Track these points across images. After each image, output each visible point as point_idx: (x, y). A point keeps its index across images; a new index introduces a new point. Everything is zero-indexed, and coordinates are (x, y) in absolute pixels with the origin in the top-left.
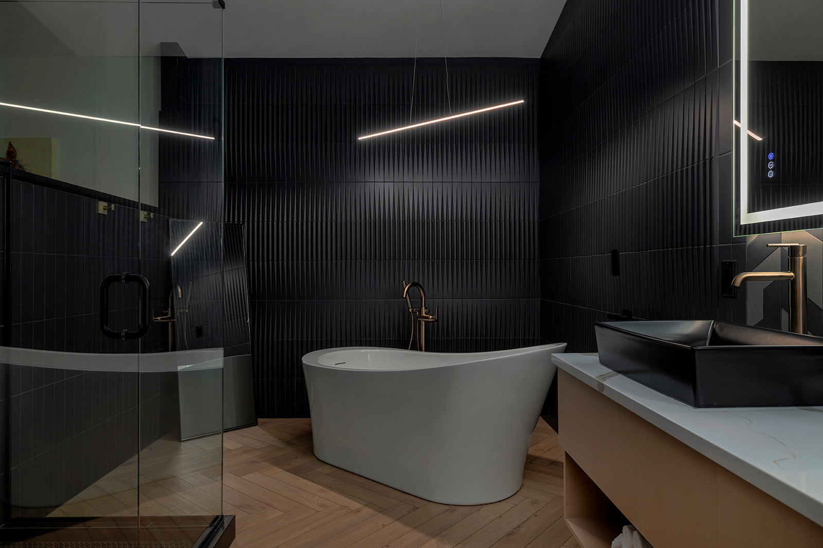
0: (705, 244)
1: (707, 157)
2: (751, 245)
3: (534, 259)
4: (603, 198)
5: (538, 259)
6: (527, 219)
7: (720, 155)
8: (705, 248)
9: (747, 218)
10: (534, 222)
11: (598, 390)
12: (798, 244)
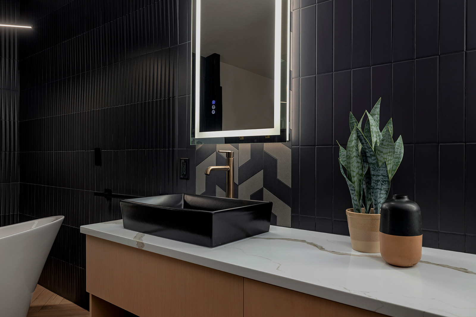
0: (169, 148)
1: (171, 96)
2: (198, 150)
3: (14, 151)
4: (87, 111)
5: (18, 151)
6: (8, 119)
7: (179, 96)
8: (169, 150)
9: (199, 135)
10: (14, 123)
11: (138, 248)
12: (230, 151)
